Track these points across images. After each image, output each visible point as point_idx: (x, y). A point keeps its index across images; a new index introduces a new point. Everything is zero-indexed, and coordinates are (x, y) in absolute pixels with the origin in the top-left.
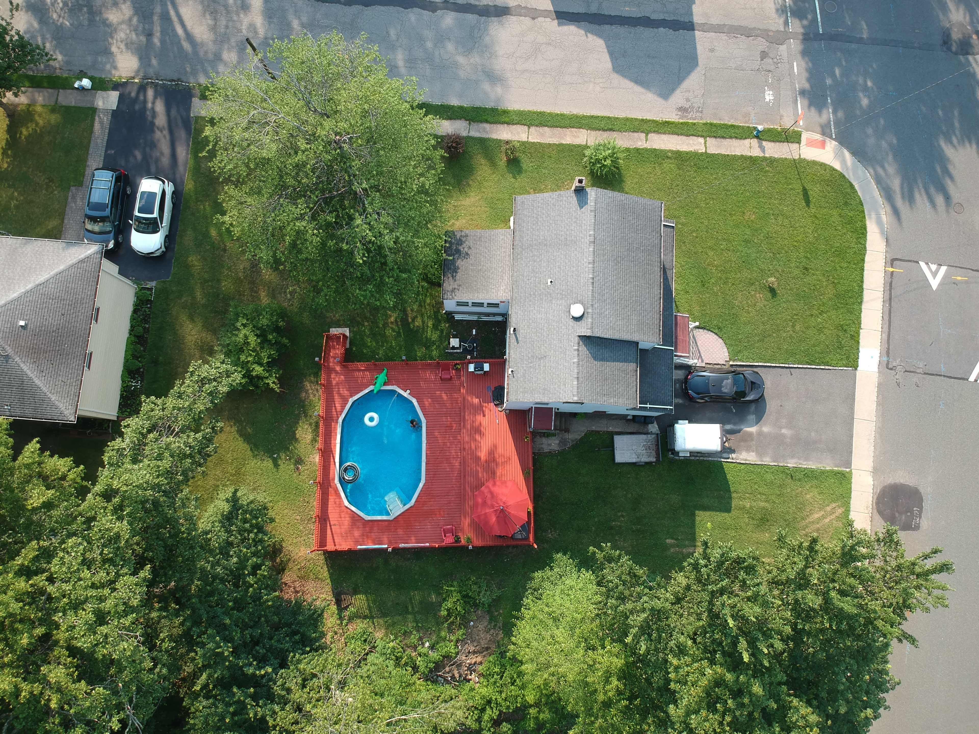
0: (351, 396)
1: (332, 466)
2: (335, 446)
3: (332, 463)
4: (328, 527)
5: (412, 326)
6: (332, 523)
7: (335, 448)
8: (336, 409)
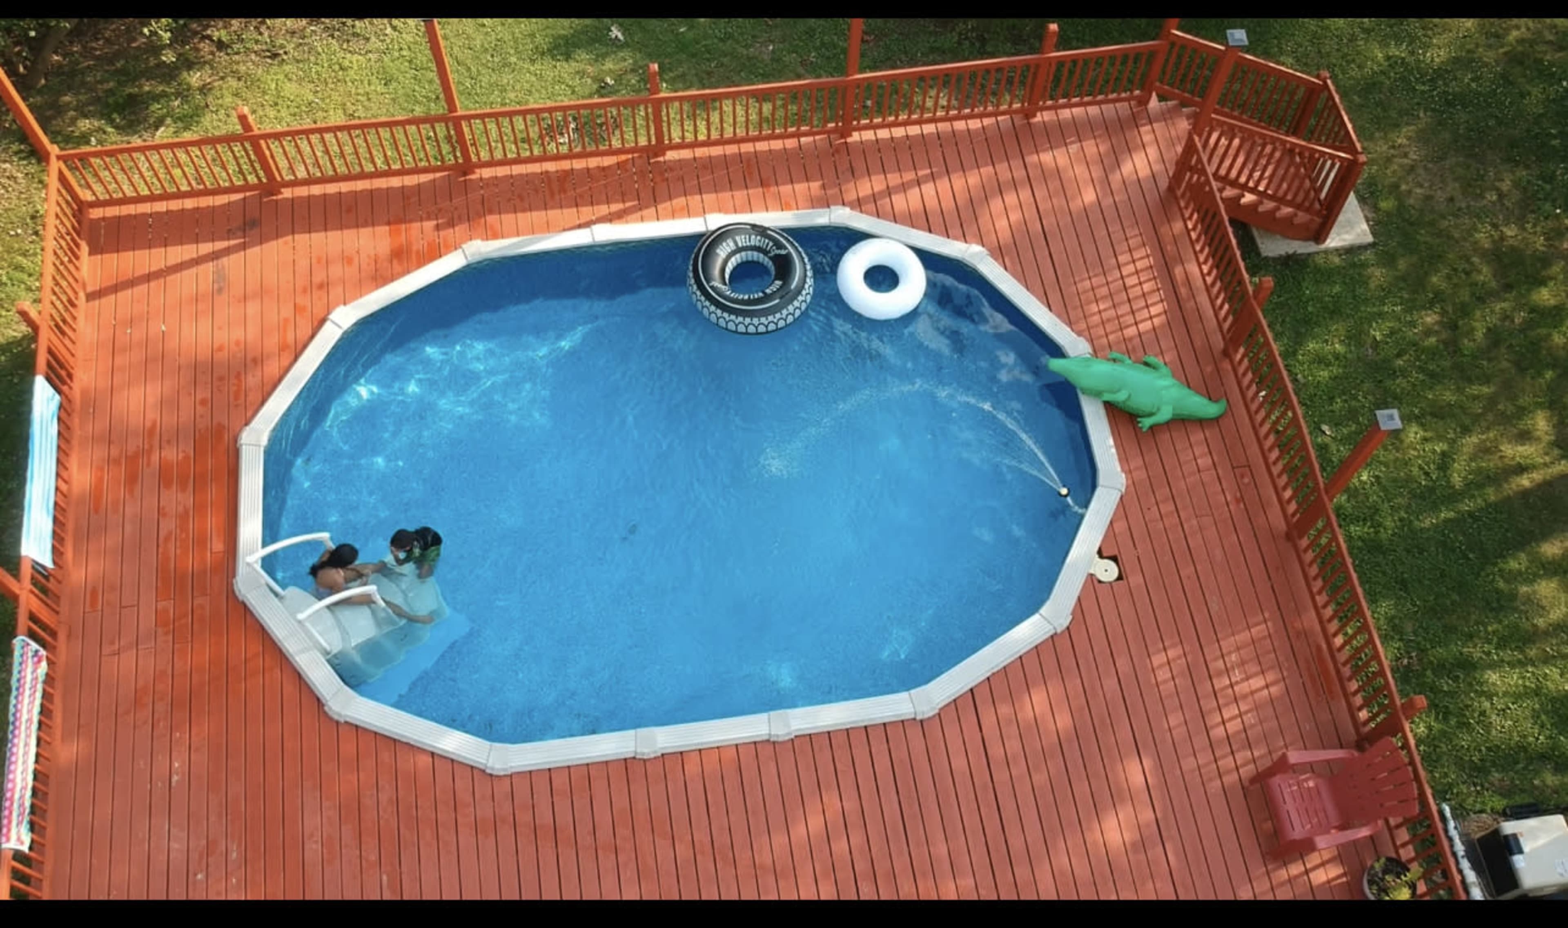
0: (999, 253)
1: (569, 214)
2: (688, 212)
3: (587, 212)
4: (206, 248)
5: (1517, 563)
6: (229, 262)
7: (673, 214)
8: (904, 187)
